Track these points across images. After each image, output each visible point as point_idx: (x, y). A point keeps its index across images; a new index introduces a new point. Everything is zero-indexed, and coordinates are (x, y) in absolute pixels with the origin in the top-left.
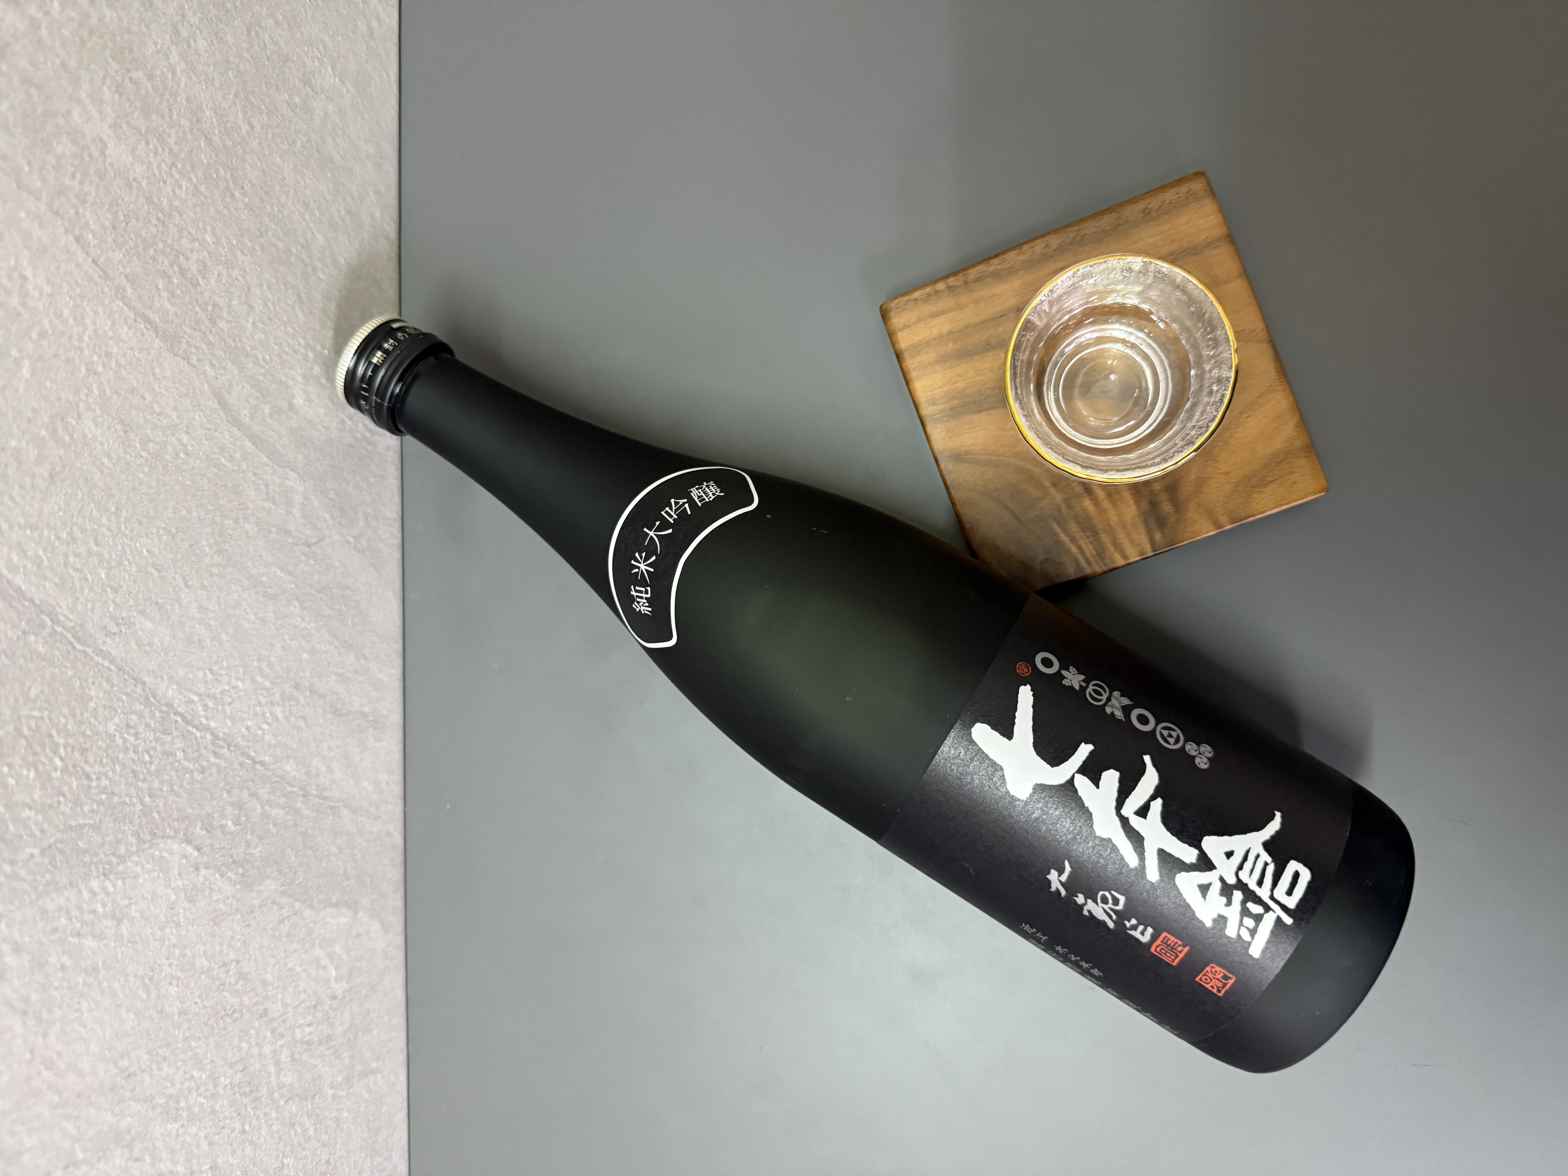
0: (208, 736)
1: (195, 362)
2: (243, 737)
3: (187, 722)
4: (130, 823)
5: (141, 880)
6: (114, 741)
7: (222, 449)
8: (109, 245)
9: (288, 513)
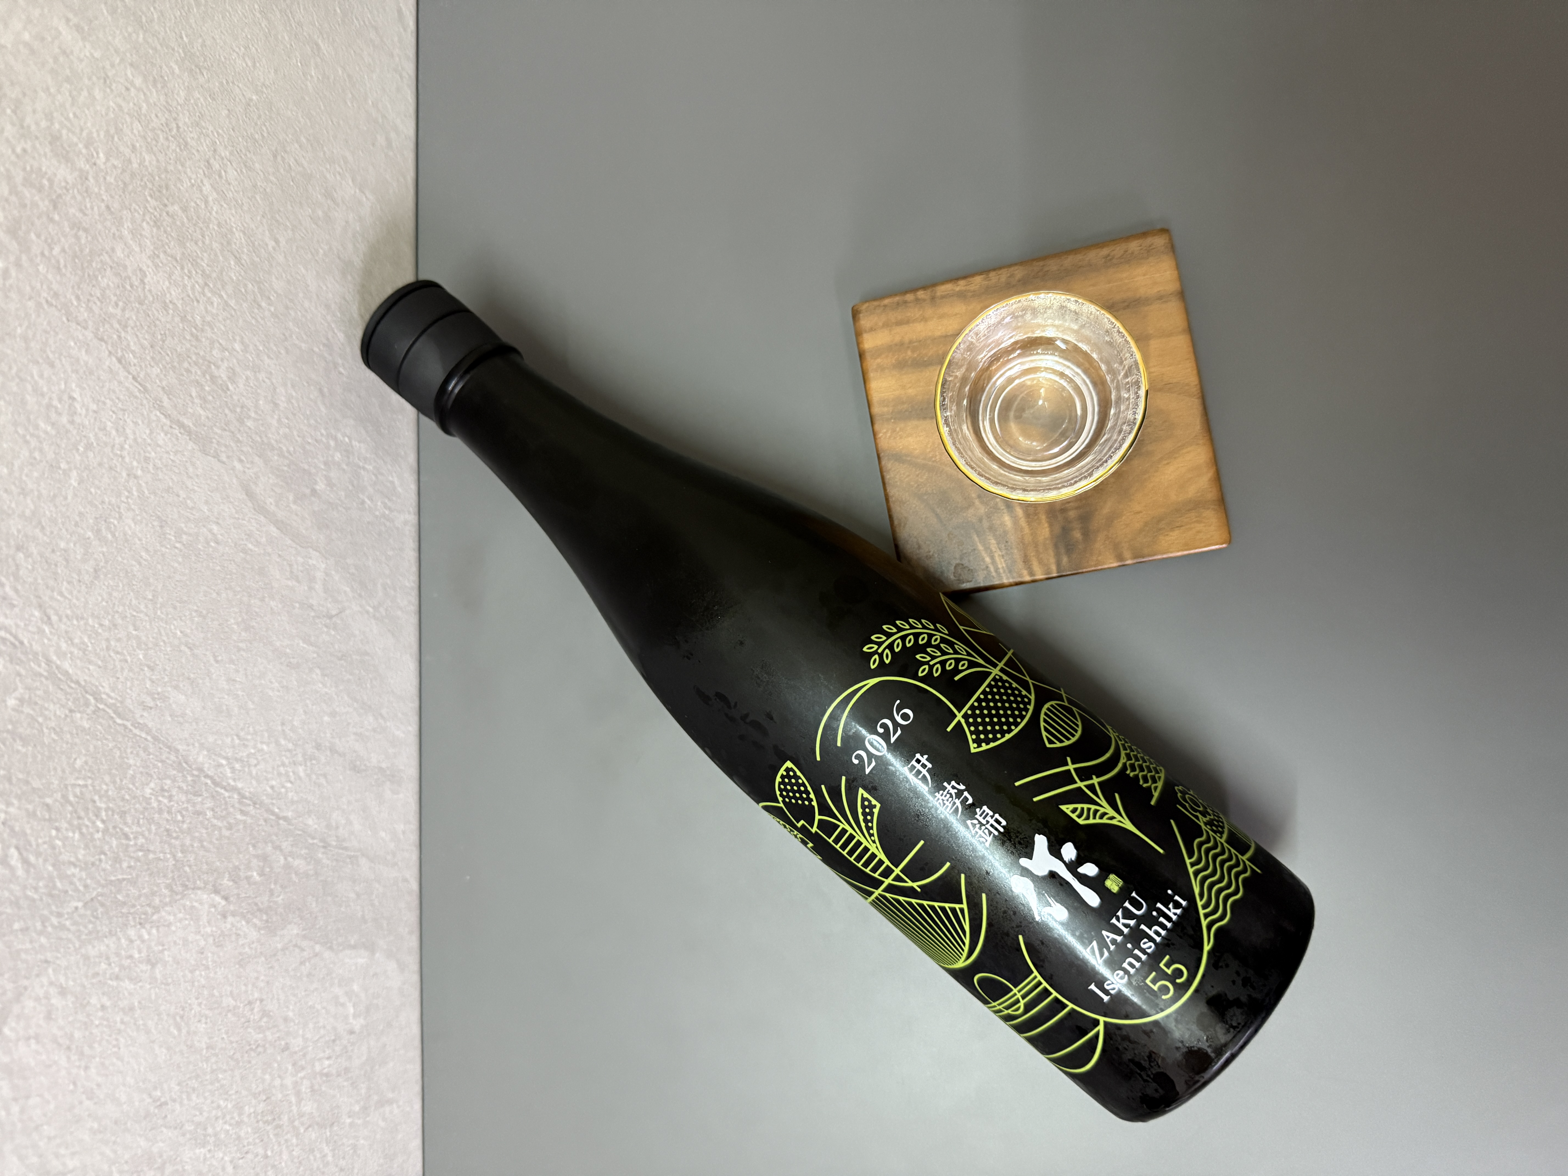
0: (236, 796)
1: (224, 459)
2: (268, 795)
3: (216, 784)
4: (165, 876)
5: (173, 928)
6: (149, 804)
7: (250, 535)
8: (147, 363)
9: (311, 588)
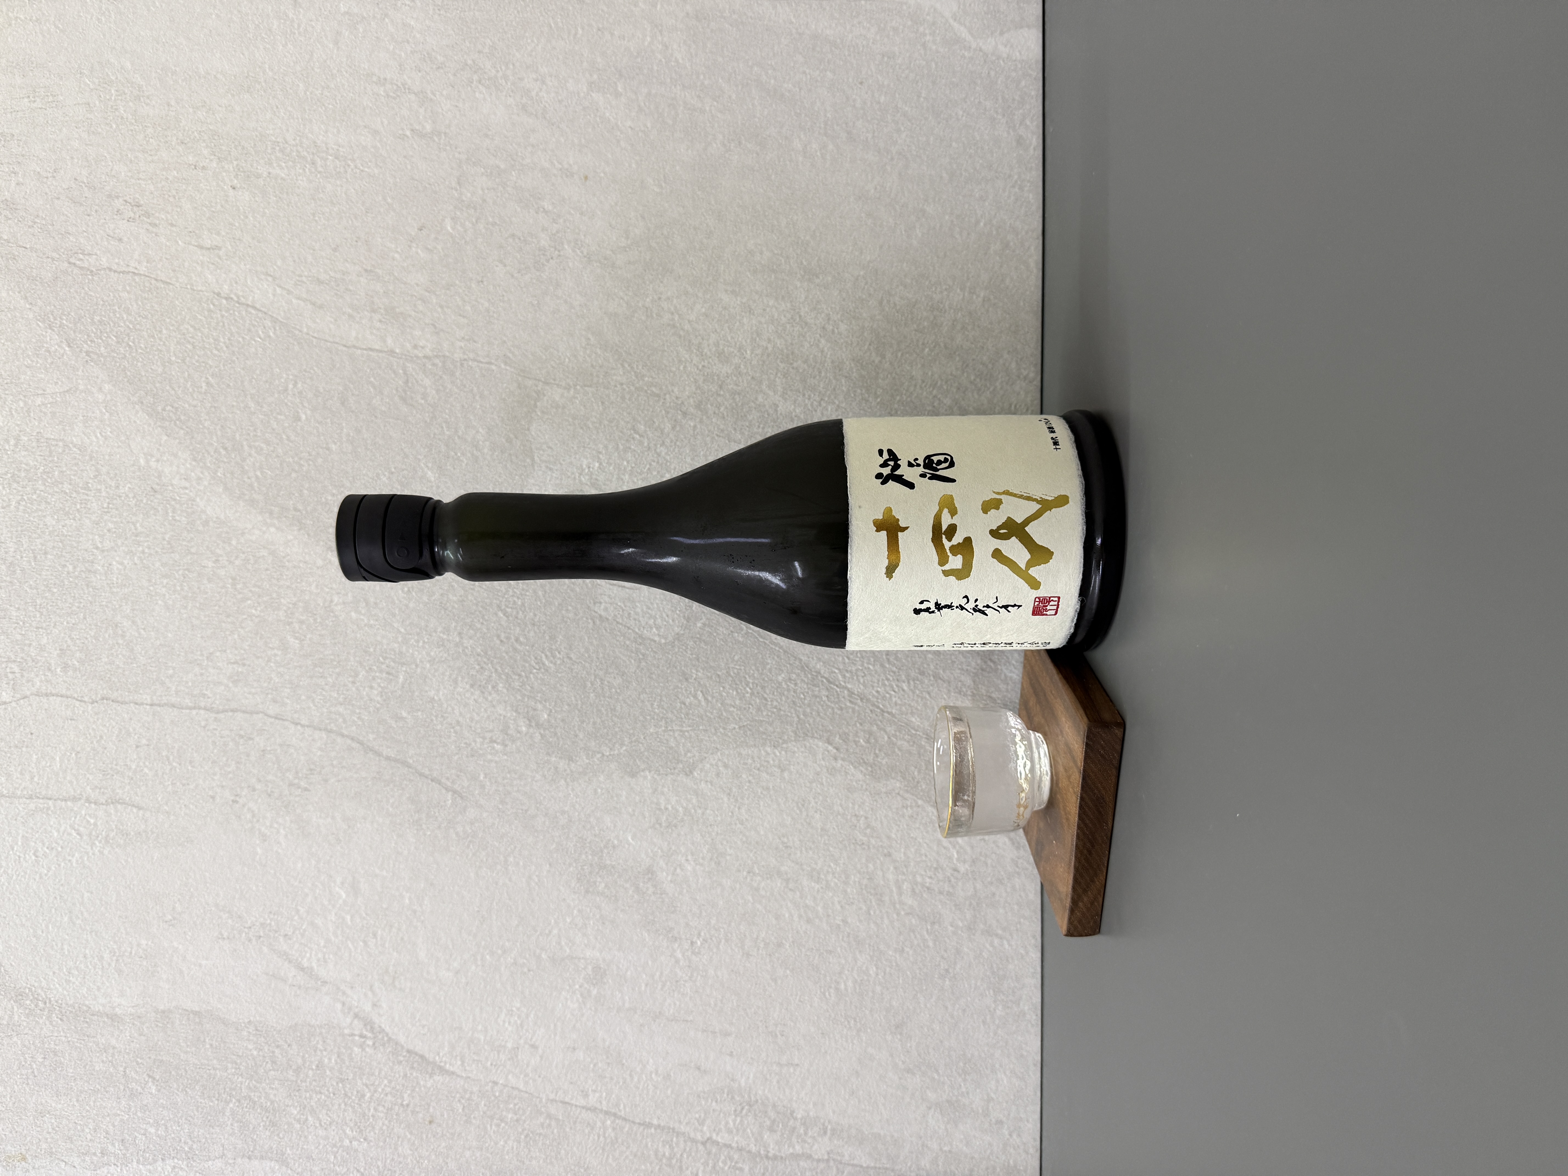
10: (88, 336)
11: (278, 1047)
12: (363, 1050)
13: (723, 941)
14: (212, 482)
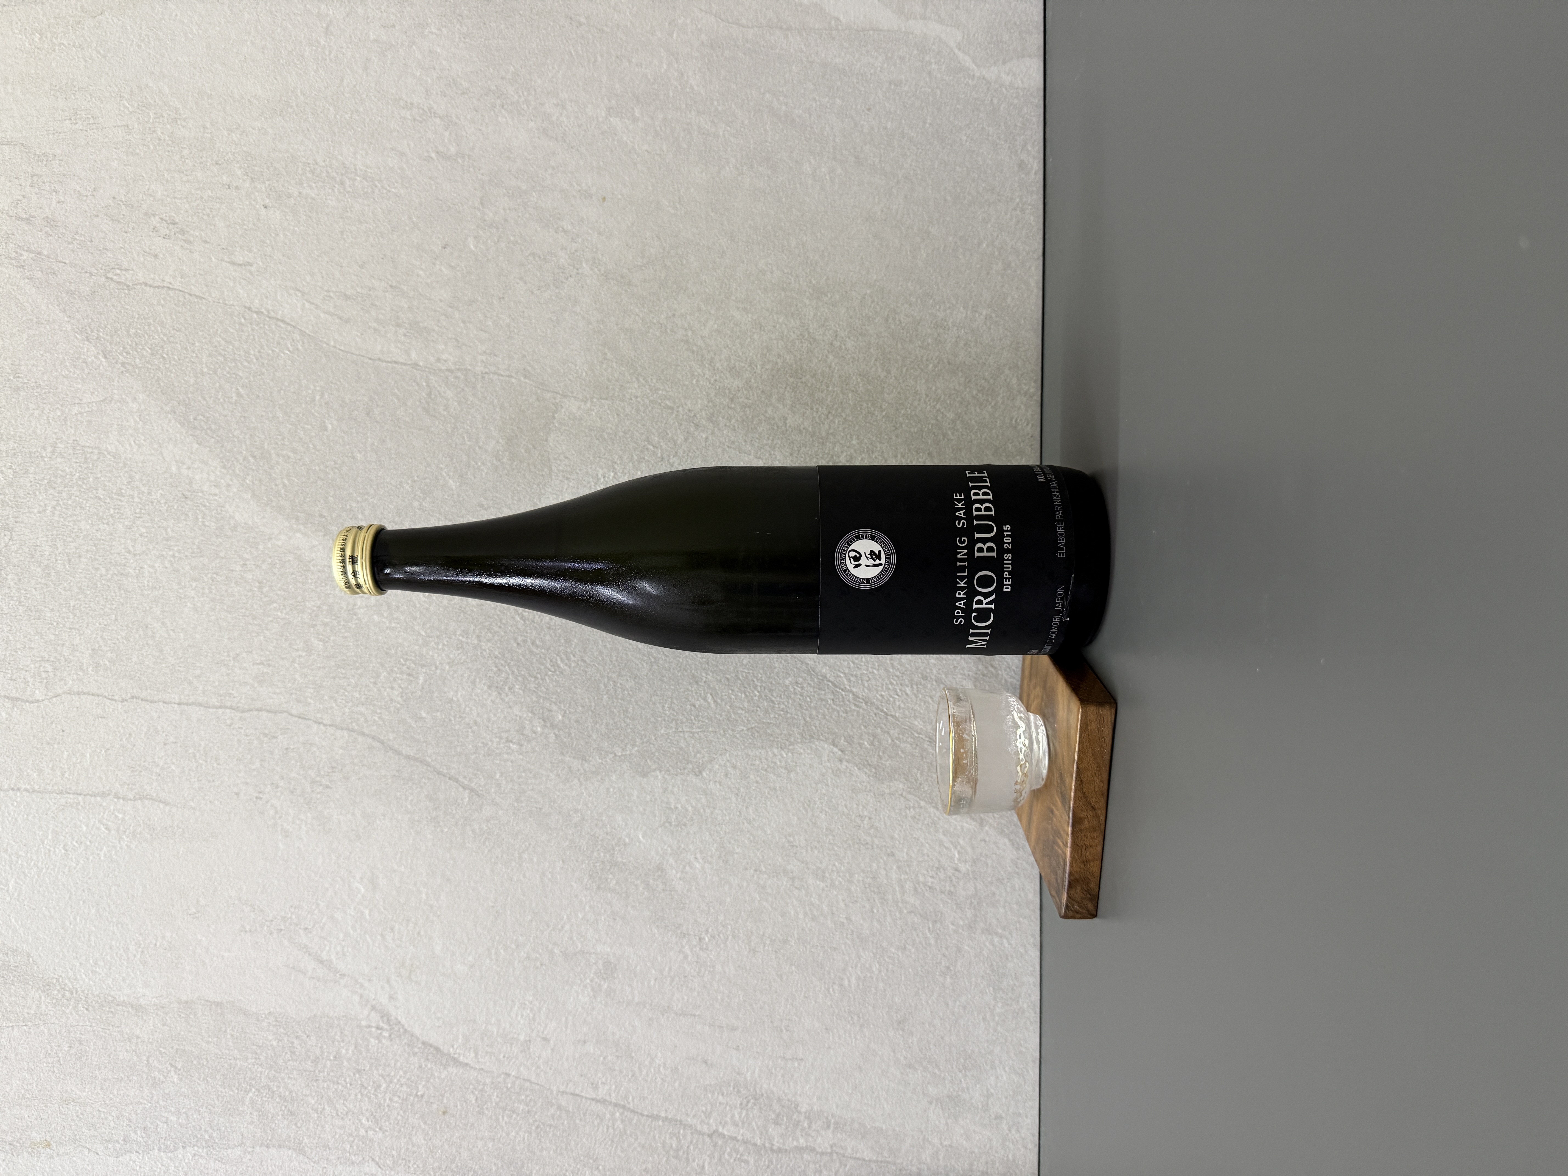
4: (798, 728)
5: (803, 757)
10: (124, 348)
11: (297, 1037)
12: (380, 1041)
13: (730, 937)
14: (241, 488)
